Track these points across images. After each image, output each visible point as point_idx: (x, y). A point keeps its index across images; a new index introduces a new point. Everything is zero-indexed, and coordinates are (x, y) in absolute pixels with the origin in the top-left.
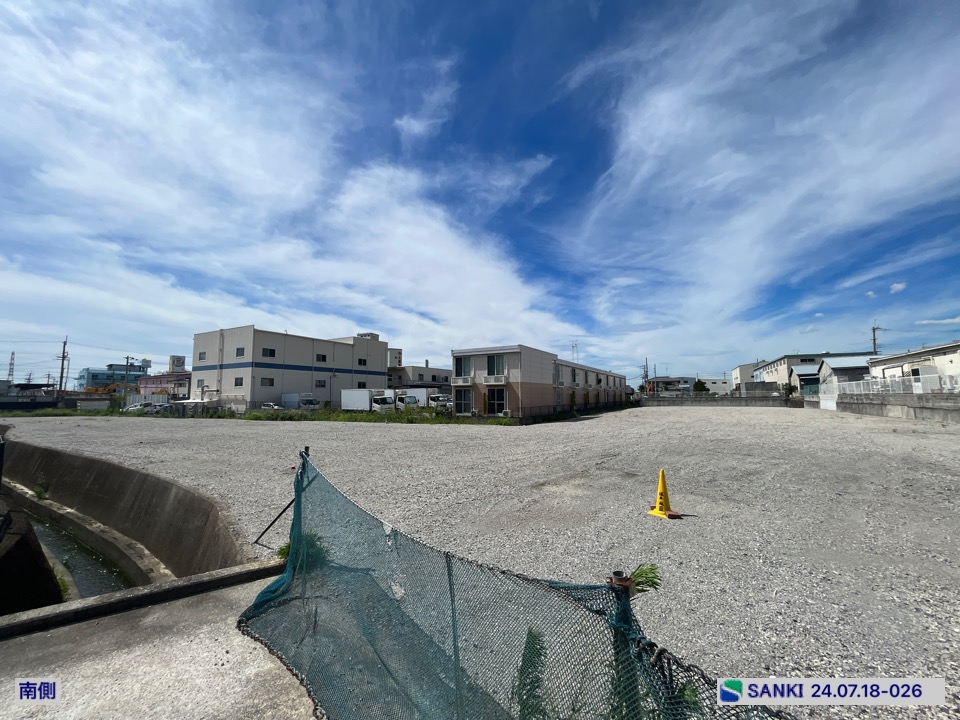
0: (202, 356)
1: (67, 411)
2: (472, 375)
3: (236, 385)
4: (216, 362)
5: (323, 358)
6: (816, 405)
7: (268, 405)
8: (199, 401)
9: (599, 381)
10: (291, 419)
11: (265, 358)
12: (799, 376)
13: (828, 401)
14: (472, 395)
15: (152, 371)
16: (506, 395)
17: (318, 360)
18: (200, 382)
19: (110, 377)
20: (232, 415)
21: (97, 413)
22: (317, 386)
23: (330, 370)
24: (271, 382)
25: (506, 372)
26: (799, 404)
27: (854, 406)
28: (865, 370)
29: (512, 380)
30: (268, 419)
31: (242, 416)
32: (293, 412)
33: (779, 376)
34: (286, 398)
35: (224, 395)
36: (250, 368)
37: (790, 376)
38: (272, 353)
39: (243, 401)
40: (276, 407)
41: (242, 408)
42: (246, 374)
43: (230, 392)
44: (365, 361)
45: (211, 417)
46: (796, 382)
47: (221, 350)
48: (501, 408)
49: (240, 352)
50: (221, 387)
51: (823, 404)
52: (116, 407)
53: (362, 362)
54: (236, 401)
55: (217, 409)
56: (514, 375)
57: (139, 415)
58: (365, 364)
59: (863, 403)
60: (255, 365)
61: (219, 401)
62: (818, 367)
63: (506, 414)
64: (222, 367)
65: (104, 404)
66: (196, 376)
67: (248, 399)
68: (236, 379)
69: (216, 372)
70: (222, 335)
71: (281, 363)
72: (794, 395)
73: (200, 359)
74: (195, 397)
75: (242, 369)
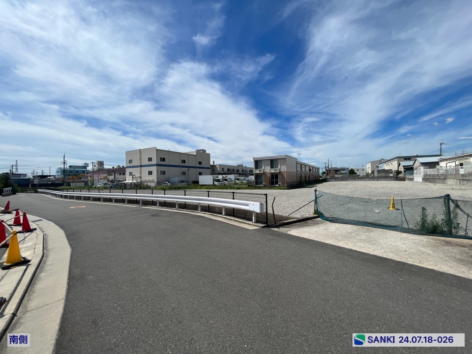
0: (130, 161)
2: (263, 168)
3: (149, 174)
4: (139, 164)
5: (184, 161)
6: (412, 179)
7: (165, 183)
8: (131, 182)
9: (310, 170)
11: (161, 162)
12: (404, 166)
13: (418, 177)
14: (263, 177)
16: (279, 176)
17: (182, 162)
18: (131, 174)
20: (149, 188)
22: (182, 174)
23: (187, 167)
24: (164, 173)
25: (279, 167)
26: (403, 179)
27: (431, 180)
28: (437, 163)
29: (282, 170)
33: (393, 166)
34: (171, 180)
35: (143, 179)
36: (156, 167)
37: (399, 166)
38: (163, 160)
39: (153, 181)
40: (169, 184)
41: (153, 185)
42: (154, 169)
43: (146, 178)
46: (402, 169)
47: (140, 159)
48: (277, 183)
49: (150, 159)
50: (141, 175)
51: (415, 180)
53: (200, 163)
54: (150, 181)
55: (140, 185)
56: (283, 168)
58: (201, 164)
59: (435, 178)
60: (158, 165)
61: (141, 182)
62: (413, 162)
63: (279, 185)
64: (141, 166)
65: (83, 184)
66: (128, 171)
67: (156, 181)
68: (149, 172)
69: (139, 168)
70: (140, 152)
71: (168, 164)
72: (400, 175)
73: (130, 163)
74: (129, 180)
75: (151, 167)
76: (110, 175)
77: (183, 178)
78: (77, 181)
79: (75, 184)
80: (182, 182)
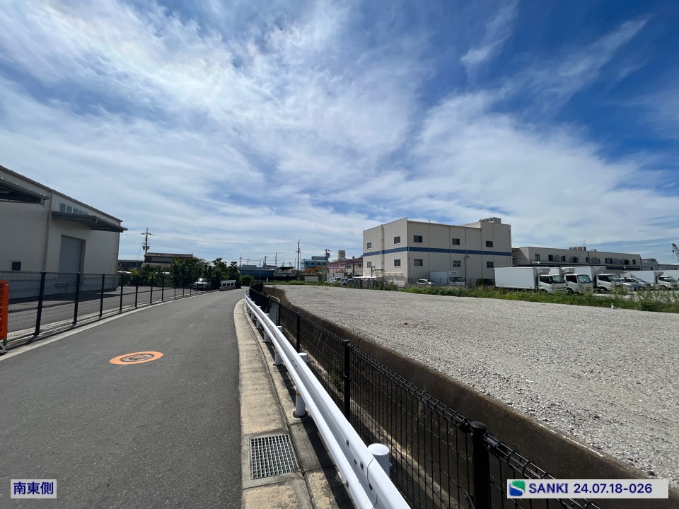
0: (369, 245)
1: (302, 282)
3: (395, 265)
4: (380, 249)
5: (457, 242)
7: (422, 282)
8: (370, 277)
10: (450, 294)
11: (416, 243)
15: (330, 260)
17: (454, 244)
18: (369, 264)
19: (313, 263)
20: (395, 288)
21: (314, 284)
22: (454, 265)
23: (463, 252)
24: (420, 262)
30: (430, 293)
31: (404, 289)
32: (450, 288)
34: (434, 275)
35: (387, 273)
36: (406, 252)
38: (419, 239)
39: (402, 278)
40: (430, 283)
41: (401, 283)
42: (403, 256)
43: (391, 271)
44: (491, 242)
45: (381, 289)
47: (383, 240)
49: (397, 240)
50: (384, 266)
52: (322, 281)
53: (489, 244)
54: (397, 278)
55: (382, 283)
57: (336, 286)
58: (492, 246)
60: (410, 249)
61: (383, 277)
64: (384, 252)
65: (316, 279)
66: (366, 260)
67: (406, 276)
68: (395, 261)
69: (380, 256)
70: (383, 229)
71: (426, 247)
73: (368, 247)
74: (366, 275)
75: (399, 253)
76: (349, 267)
77: (456, 272)
78: (311, 274)
79: (308, 278)
80: (455, 280)
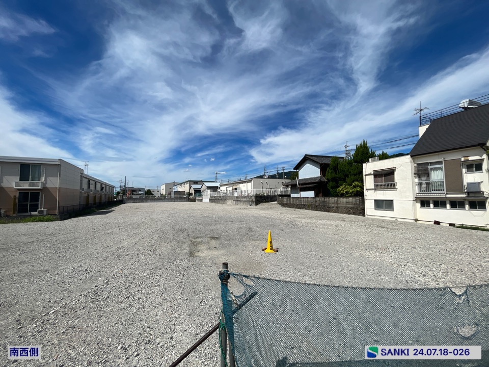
6: (201, 200)
9: (102, 189)
12: (194, 189)
13: (206, 199)
16: (42, 198)
25: (43, 179)
26: (194, 200)
27: (215, 201)
28: (218, 188)
29: (49, 185)
33: (185, 188)
37: (190, 189)
46: (192, 191)
48: (35, 208)
51: (204, 200)
59: (218, 200)
62: (201, 186)
63: (41, 212)
72: (191, 197)
